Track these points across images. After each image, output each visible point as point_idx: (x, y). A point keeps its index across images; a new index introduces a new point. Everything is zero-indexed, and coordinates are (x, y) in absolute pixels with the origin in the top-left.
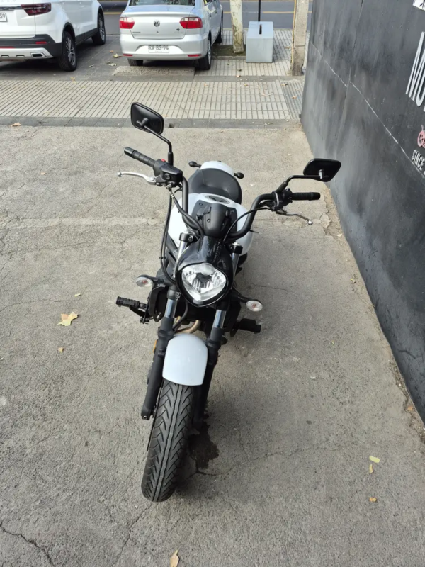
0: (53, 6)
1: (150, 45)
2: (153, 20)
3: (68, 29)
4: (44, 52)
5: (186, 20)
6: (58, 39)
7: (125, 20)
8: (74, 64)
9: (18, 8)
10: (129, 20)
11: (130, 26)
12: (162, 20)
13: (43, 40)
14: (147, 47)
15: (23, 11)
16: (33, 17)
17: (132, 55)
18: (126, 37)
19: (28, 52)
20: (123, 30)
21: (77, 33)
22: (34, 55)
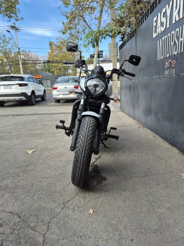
0: (28, 85)
1: (63, 94)
2: (65, 86)
3: (33, 92)
4: (23, 98)
5: (76, 86)
6: (29, 94)
7: (54, 87)
8: (34, 103)
9: (16, 84)
10: (56, 87)
11: (56, 88)
12: (68, 86)
13: (24, 94)
14: (62, 95)
15: (18, 85)
16: (21, 87)
17: (56, 98)
18: (55, 92)
19: (17, 98)
20: (53, 90)
21: (36, 94)
22: (20, 99)
